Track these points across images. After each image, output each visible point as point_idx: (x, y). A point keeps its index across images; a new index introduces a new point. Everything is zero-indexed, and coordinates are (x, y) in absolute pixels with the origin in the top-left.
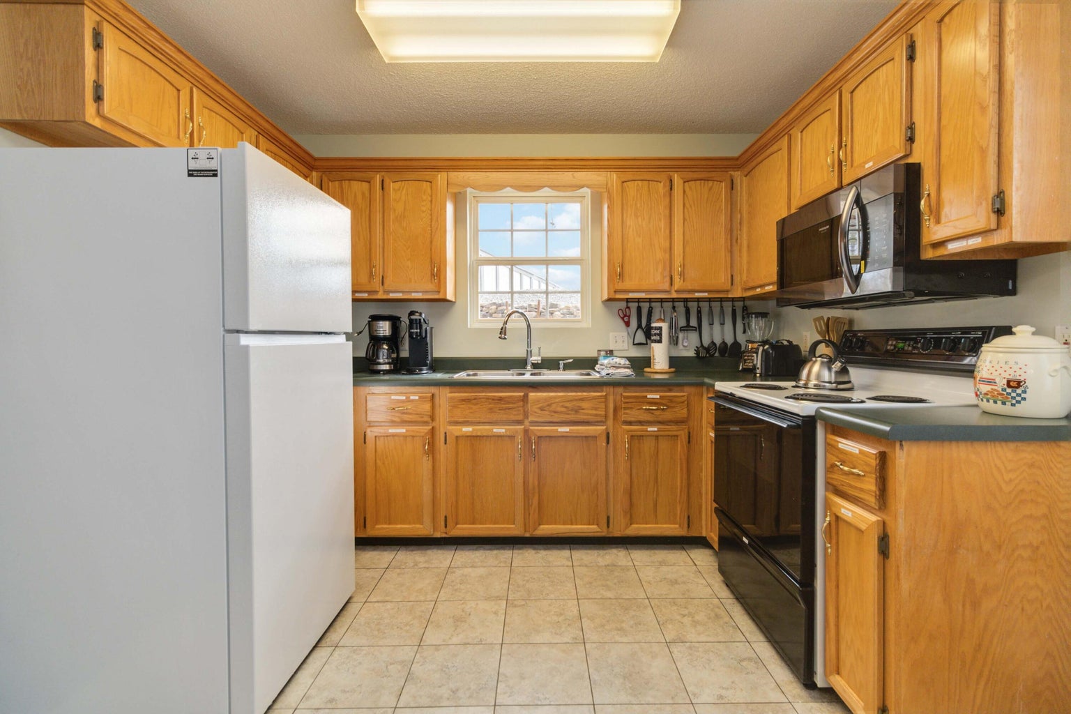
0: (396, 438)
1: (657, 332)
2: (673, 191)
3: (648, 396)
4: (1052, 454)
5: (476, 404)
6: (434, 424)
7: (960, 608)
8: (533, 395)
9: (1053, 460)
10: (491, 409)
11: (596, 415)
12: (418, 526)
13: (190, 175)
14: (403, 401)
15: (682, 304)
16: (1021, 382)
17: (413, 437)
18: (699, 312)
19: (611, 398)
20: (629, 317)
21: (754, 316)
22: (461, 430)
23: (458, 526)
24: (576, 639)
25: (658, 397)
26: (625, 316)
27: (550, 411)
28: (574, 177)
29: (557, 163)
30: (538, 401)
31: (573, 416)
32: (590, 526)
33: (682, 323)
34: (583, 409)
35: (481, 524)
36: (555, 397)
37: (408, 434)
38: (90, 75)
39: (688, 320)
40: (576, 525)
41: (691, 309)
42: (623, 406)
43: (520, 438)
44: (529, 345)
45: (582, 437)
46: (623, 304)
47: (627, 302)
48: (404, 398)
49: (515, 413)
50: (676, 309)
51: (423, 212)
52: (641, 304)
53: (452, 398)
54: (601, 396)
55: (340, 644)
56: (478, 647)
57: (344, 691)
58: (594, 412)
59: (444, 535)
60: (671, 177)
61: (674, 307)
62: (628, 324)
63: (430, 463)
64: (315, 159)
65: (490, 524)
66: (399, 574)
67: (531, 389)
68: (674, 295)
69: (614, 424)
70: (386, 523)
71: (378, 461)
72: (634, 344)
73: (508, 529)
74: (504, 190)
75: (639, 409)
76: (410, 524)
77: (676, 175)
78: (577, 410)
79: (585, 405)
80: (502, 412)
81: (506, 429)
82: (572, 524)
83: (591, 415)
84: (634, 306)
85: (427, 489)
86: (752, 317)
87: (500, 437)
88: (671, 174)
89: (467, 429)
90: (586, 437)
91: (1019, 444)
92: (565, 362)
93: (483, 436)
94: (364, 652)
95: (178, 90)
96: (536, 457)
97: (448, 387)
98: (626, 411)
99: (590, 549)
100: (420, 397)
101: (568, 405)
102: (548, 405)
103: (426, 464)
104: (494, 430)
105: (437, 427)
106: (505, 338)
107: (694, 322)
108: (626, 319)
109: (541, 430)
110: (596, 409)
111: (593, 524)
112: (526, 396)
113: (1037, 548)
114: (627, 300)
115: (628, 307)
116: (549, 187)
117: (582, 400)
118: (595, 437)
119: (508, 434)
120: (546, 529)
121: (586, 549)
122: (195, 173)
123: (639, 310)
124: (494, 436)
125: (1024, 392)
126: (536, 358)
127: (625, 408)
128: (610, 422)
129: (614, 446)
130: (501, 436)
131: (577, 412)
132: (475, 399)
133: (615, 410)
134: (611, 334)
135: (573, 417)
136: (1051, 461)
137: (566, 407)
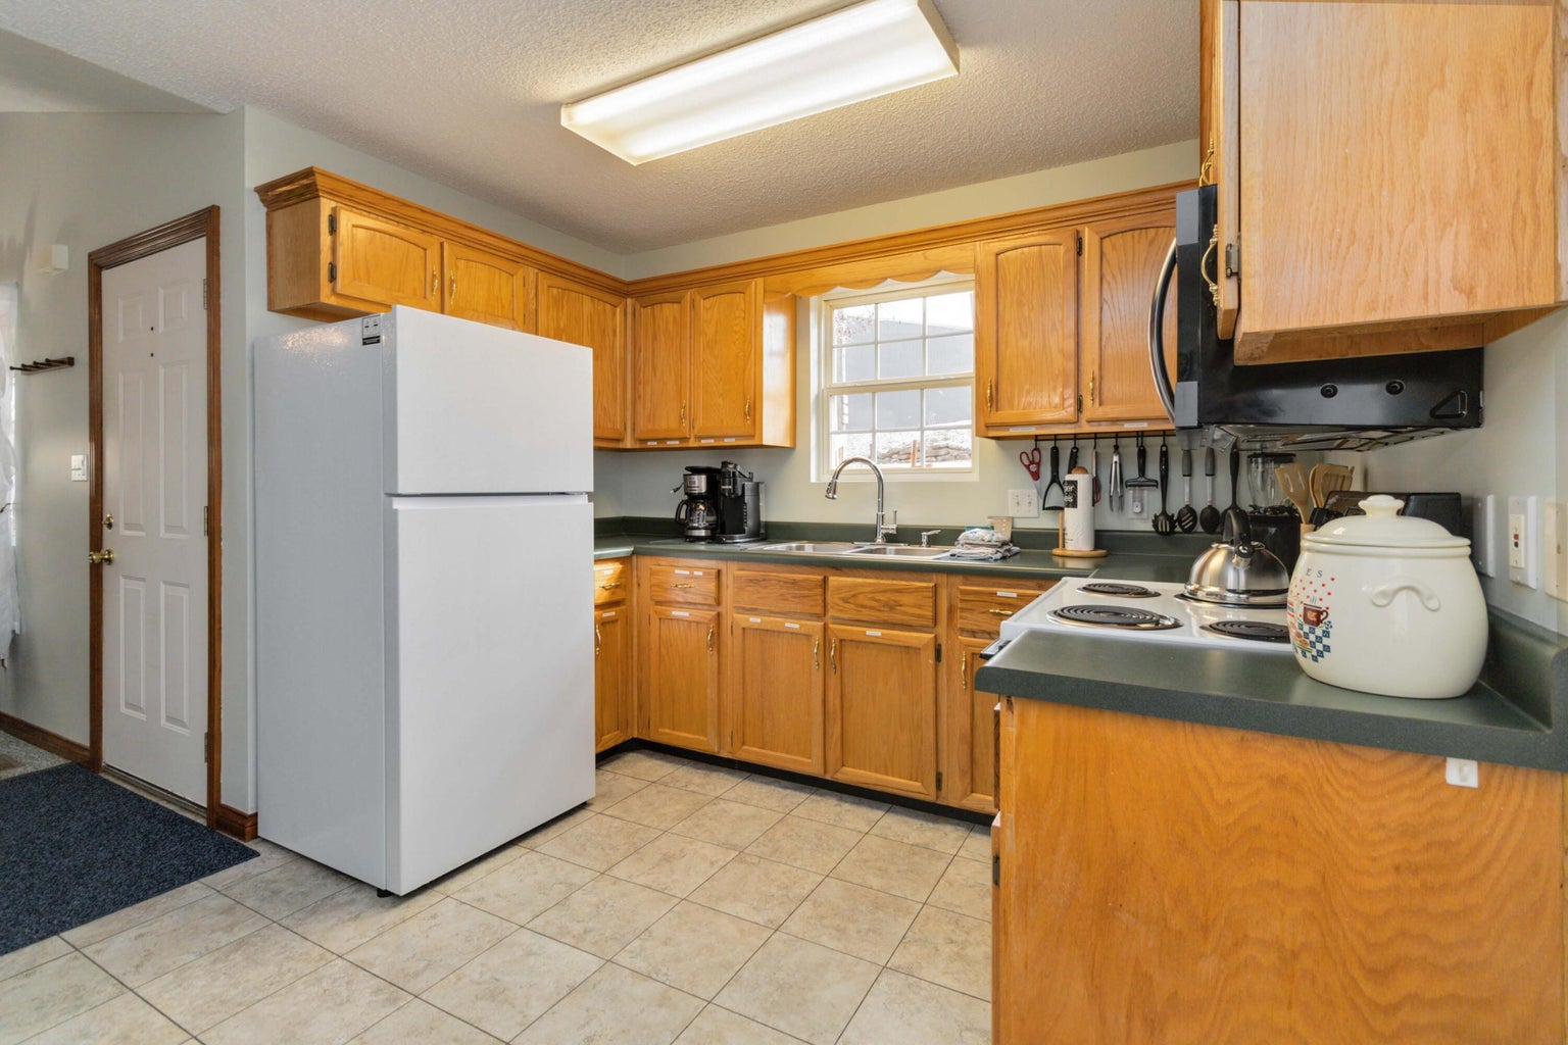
0: (681, 622)
1: (1071, 488)
2: (1081, 258)
3: (999, 594)
4: (1329, 768)
5: (766, 587)
6: (720, 609)
7: (1122, 1020)
8: (834, 580)
9: (1331, 779)
10: (782, 595)
11: (919, 616)
12: (702, 738)
13: (364, 344)
14: (686, 577)
15: (1134, 440)
16: (1321, 613)
17: (698, 623)
18: (1164, 457)
19: (943, 593)
20: (1038, 464)
21: (1260, 460)
22: (748, 620)
23: (745, 747)
24: (772, 922)
25: (1015, 595)
26: (1032, 463)
27: (857, 605)
28: (926, 258)
29: (900, 241)
30: (839, 588)
31: (886, 614)
32: (911, 782)
33: (1132, 472)
34: (901, 606)
35: (771, 750)
36: (863, 585)
37: (692, 619)
38: (325, 258)
39: (1142, 470)
40: (893, 776)
41: (1148, 450)
42: (960, 605)
43: (817, 639)
44: (881, 506)
45: (900, 646)
46: (1031, 444)
47: (1036, 440)
48: (688, 573)
49: (813, 603)
50: (1121, 450)
51: (736, 332)
52: (1059, 444)
53: (740, 577)
54: (926, 588)
55: (538, 849)
56: (656, 894)
57: (498, 895)
58: (917, 611)
59: (730, 757)
60: (1078, 232)
61: (1116, 447)
62: (1036, 476)
63: (715, 658)
64: (628, 284)
65: (782, 752)
66: (659, 792)
67: (834, 571)
68: (1087, 428)
69: (948, 633)
70: (669, 728)
71: (662, 649)
72: (1044, 509)
73: (802, 763)
74: (832, 292)
75: (983, 613)
76: (693, 734)
77: (1087, 229)
78: (892, 607)
79: (905, 599)
80: (797, 600)
81: (801, 626)
82: (887, 774)
83: (913, 615)
84: (1046, 447)
85: (711, 693)
86: (1256, 463)
87: (793, 633)
88: (1079, 228)
89: (755, 620)
90: (906, 647)
91: (1249, 735)
92: (930, 533)
93: (774, 631)
94: (550, 863)
95: (425, 250)
96: (838, 669)
97: (735, 563)
98: (964, 614)
99: (910, 816)
100: (704, 573)
101: (878, 596)
102: (854, 596)
103: (711, 658)
104: (787, 625)
105: (724, 613)
106: (833, 498)
107: (1153, 472)
108: (1033, 468)
109: (843, 630)
110: (920, 607)
111: (916, 781)
112: (825, 580)
113: (1295, 955)
114: (1037, 438)
115: (1036, 449)
116: (891, 277)
117: (900, 591)
118: (917, 650)
119: (803, 632)
120: (850, 774)
121: (907, 815)
122: (369, 341)
123: (1055, 453)
124: (786, 632)
125: (1326, 634)
126: (890, 527)
127: (963, 610)
128: (942, 629)
129: (948, 664)
130: (797, 634)
131: (892, 608)
132: (764, 580)
133: (951, 610)
134: (1010, 491)
135: (886, 616)
136: (1328, 780)
137: (876, 601)
